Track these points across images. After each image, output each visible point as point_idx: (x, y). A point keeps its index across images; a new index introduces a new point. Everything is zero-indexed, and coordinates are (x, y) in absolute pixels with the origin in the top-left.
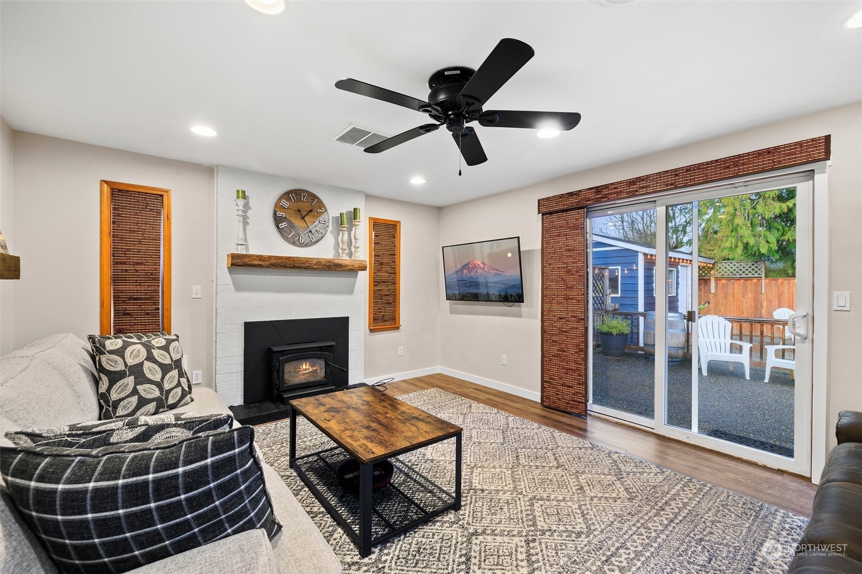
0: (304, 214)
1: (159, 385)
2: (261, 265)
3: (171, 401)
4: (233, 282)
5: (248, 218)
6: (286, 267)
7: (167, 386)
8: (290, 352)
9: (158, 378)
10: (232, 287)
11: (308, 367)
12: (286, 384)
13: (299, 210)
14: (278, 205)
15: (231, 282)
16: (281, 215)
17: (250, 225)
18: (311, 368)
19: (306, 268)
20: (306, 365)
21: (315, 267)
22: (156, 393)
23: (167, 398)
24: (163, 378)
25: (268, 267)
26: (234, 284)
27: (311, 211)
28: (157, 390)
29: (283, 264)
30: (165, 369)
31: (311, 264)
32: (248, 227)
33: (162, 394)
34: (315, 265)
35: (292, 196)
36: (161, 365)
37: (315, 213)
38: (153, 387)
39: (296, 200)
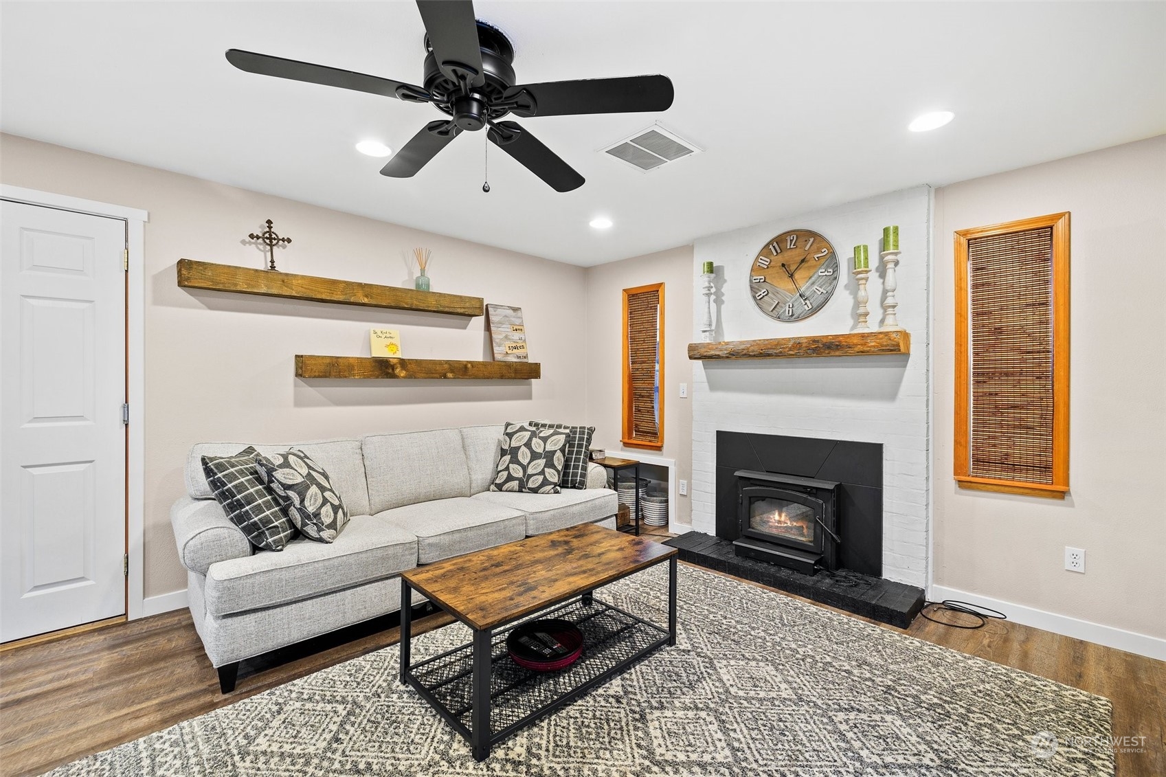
0: (793, 268)
1: (525, 468)
2: (718, 355)
3: (530, 485)
4: (707, 379)
5: (723, 295)
6: (750, 356)
7: (530, 471)
8: (758, 483)
9: (525, 462)
10: (706, 385)
11: (783, 518)
12: (753, 528)
13: (783, 265)
14: (755, 267)
15: (705, 380)
16: (758, 281)
17: (726, 303)
18: (789, 523)
19: (777, 355)
20: (780, 516)
21: (791, 353)
22: (520, 474)
23: (527, 481)
24: (529, 463)
25: (727, 357)
26: (709, 382)
27: (803, 261)
28: (521, 471)
29: (745, 352)
30: (535, 456)
31: (783, 348)
32: (723, 307)
33: (524, 476)
34: (790, 349)
35: (774, 247)
36: (532, 452)
37: (812, 262)
38: (520, 468)
39: (779, 251)
